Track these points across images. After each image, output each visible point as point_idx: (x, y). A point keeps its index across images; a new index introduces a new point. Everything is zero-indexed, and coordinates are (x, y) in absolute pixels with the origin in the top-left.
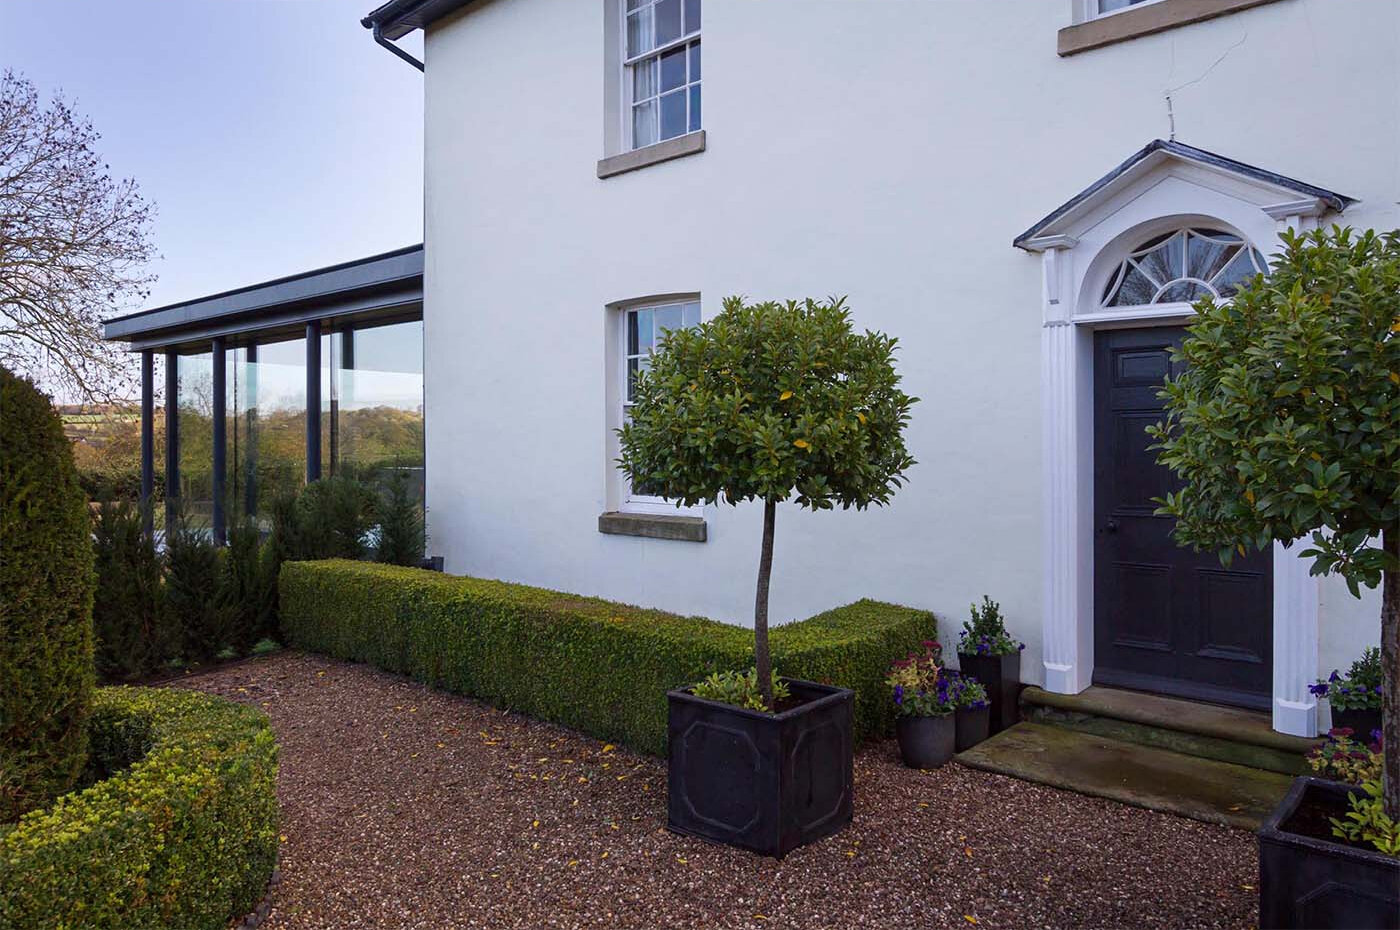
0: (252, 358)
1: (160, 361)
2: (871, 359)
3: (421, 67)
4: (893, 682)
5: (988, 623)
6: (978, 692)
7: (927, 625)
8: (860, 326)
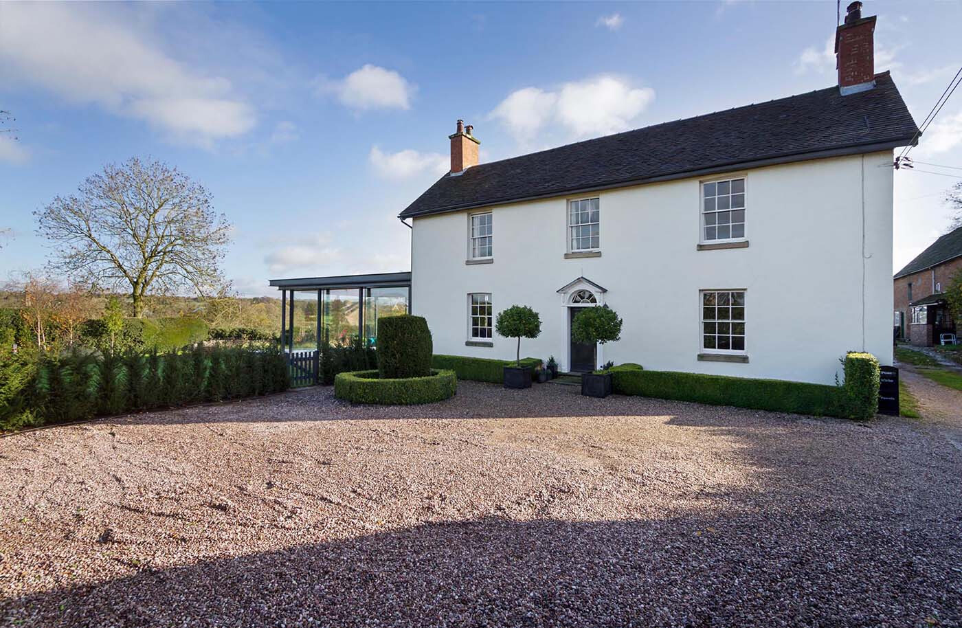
0: (328, 293)
1: (288, 293)
2: (536, 316)
3: (411, 227)
4: (536, 369)
5: (552, 360)
6: (550, 371)
7: (540, 362)
8: (534, 311)
